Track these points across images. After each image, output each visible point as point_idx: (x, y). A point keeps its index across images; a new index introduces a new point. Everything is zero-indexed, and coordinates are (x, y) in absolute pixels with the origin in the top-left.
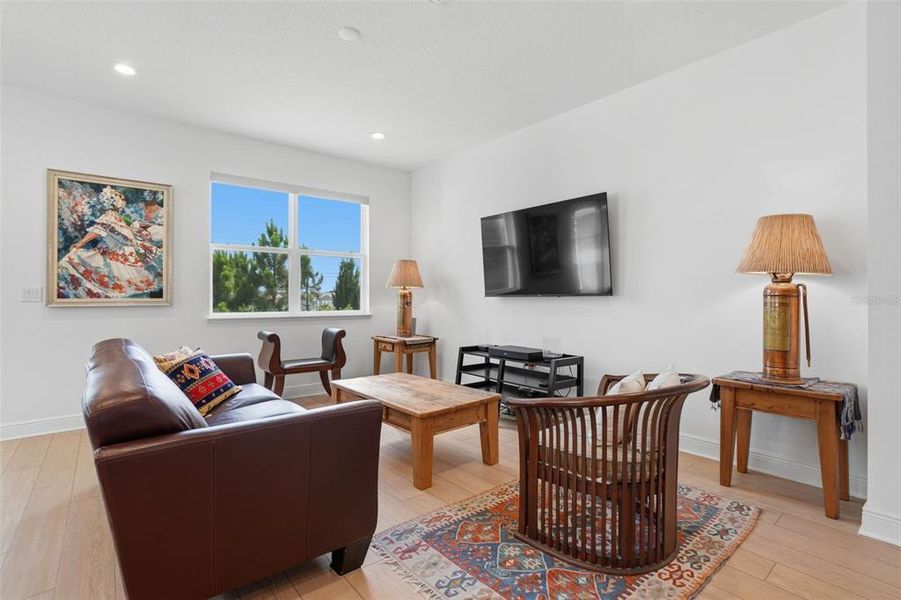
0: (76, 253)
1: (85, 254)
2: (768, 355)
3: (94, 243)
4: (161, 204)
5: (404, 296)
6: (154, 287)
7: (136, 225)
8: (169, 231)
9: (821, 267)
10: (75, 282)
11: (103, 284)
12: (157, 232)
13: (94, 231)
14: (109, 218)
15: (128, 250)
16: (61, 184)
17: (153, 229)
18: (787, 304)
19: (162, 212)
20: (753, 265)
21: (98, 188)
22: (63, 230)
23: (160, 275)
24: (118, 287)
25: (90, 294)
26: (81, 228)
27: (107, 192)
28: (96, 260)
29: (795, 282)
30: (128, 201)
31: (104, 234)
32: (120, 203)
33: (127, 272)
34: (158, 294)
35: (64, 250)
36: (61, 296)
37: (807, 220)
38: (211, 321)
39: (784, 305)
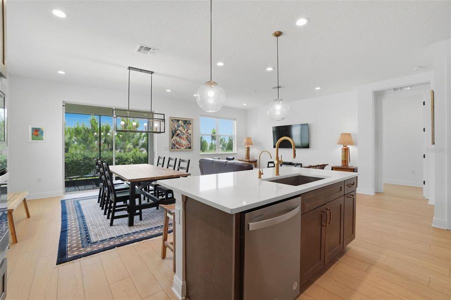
0: (175, 137)
1: (176, 138)
2: (342, 161)
3: (178, 135)
4: (191, 124)
5: (248, 148)
6: (189, 146)
7: (186, 130)
8: (192, 131)
9: (352, 144)
10: (174, 145)
11: (180, 146)
12: (190, 131)
13: (178, 132)
14: (180, 128)
15: (184, 136)
16: (172, 120)
17: (189, 131)
18: (346, 151)
19: (191, 126)
20: (340, 143)
21: (178, 121)
22: (172, 132)
23: (190, 143)
24: (182, 146)
25: (178, 148)
26: (175, 131)
27: (180, 121)
28: (178, 139)
29: (348, 146)
30: (184, 124)
31: (180, 132)
32: (183, 124)
33: (184, 142)
34: (190, 148)
35: (172, 137)
36: (172, 149)
37: (350, 134)
38: (201, 155)
39: (345, 151)
